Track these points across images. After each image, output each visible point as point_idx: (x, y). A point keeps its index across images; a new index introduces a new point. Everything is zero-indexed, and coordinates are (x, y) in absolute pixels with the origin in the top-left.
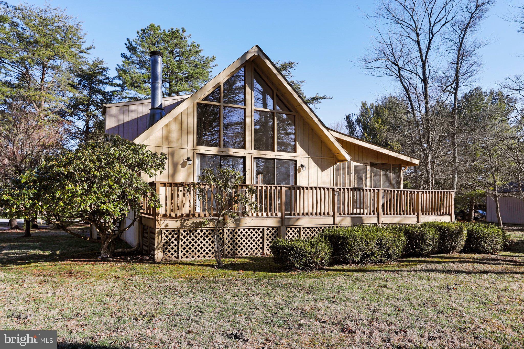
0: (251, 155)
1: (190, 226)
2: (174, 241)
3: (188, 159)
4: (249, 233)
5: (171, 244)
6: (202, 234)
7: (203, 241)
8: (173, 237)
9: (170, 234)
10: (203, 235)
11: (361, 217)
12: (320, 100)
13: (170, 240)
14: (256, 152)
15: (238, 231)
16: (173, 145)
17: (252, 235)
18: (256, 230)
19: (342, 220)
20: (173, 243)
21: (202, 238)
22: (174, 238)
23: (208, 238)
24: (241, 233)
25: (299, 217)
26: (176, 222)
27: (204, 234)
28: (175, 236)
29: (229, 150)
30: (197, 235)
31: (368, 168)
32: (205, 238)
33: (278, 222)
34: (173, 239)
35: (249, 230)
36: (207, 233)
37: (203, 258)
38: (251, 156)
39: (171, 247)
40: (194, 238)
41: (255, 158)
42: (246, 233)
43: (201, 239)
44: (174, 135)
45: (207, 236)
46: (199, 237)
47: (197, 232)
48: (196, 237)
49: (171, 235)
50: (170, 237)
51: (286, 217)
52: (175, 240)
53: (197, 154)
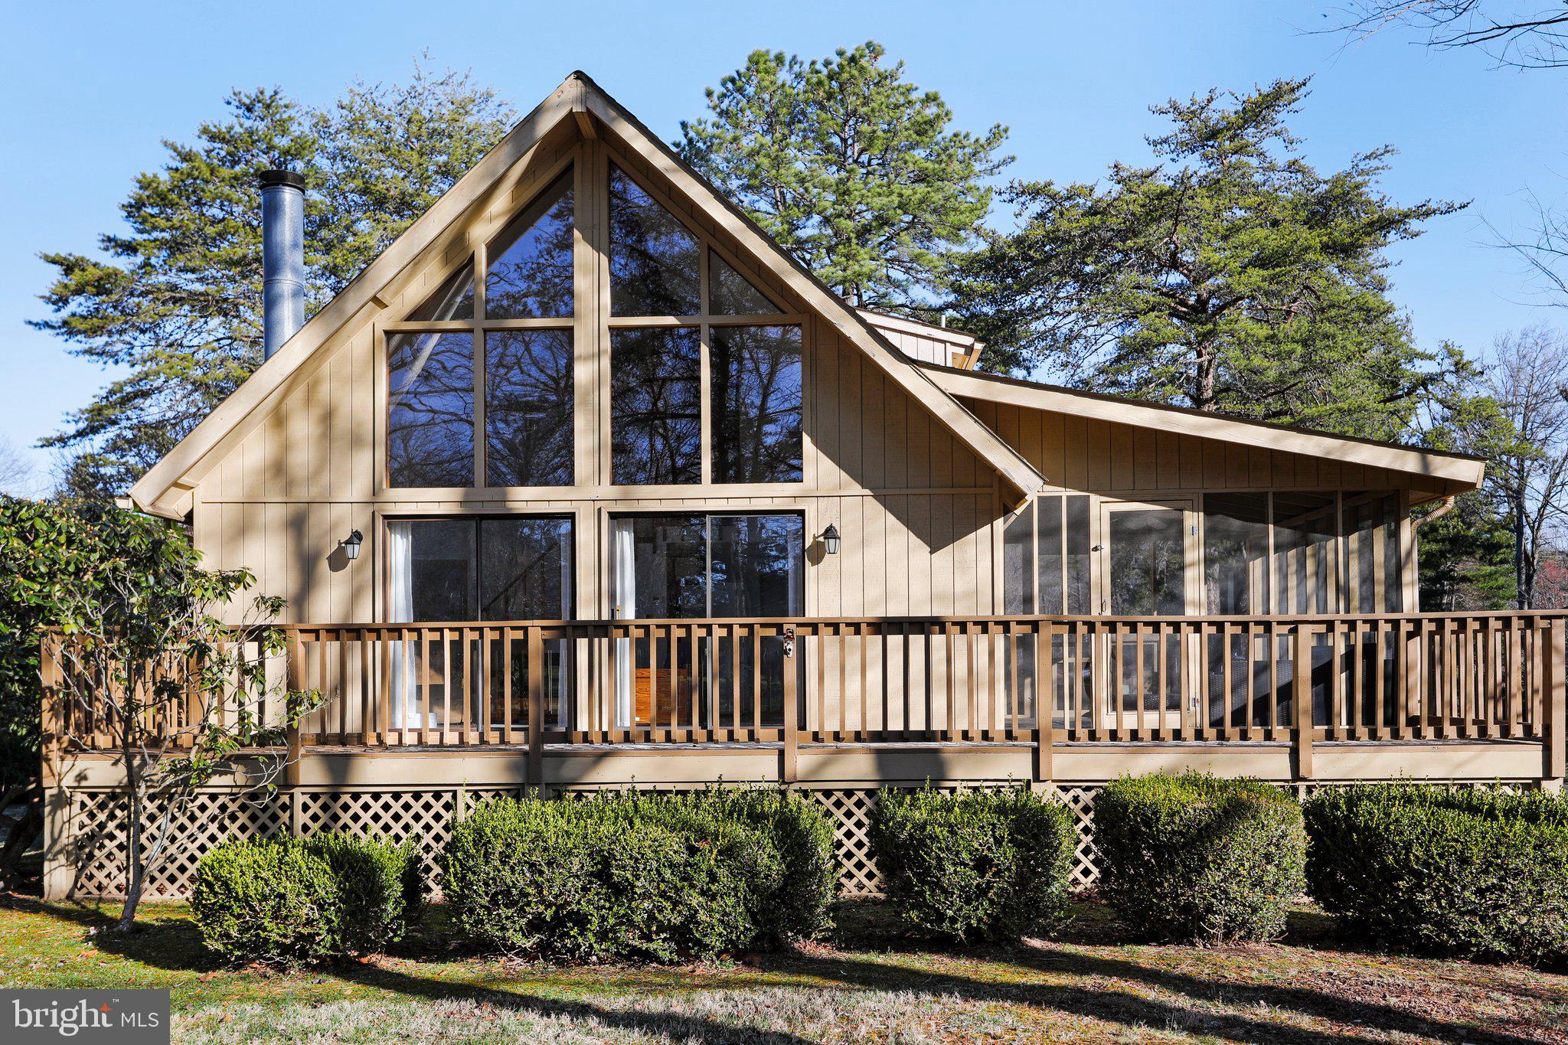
0: (598, 505)
1: (164, 779)
2: (117, 833)
3: (357, 537)
4: (396, 807)
5: (107, 842)
6: (213, 808)
7: (219, 835)
8: (112, 816)
9: (102, 807)
10: (217, 812)
11: (936, 751)
12: (1414, 225)
13: (102, 826)
14: (616, 491)
15: (351, 802)
16: (301, 494)
17: (407, 817)
18: (427, 798)
19: (823, 765)
20: (111, 837)
21: (216, 825)
22: (116, 822)
23: (238, 823)
24: (366, 807)
25: (606, 746)
26: (115, 763)
27: (223, 808)
28: (118, 812)
29: (505, 494)
30: (198, 813)
31: (1194, 521)
32: (227, 822)
33: (512, 768)
34: (111, 826)
35: (417, 796)
36: (233, 807)
37: (178, 895)
38: (599, 510)
39: (106, 851)
40: (187, 823)
41: (613, 516)
42: (386, 807)
43: (213, 828)
44: (302, 458)
45: (233, 818)
46: (203, 818)
47: (198, 803)
48: (193, 818)
49: (106, 812)
50: (102, 817)
51: (547, 747)
52: (121, 827)
53: (386, 517)
